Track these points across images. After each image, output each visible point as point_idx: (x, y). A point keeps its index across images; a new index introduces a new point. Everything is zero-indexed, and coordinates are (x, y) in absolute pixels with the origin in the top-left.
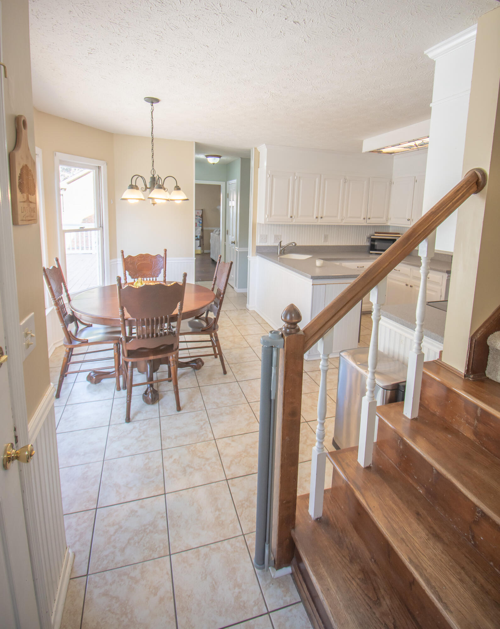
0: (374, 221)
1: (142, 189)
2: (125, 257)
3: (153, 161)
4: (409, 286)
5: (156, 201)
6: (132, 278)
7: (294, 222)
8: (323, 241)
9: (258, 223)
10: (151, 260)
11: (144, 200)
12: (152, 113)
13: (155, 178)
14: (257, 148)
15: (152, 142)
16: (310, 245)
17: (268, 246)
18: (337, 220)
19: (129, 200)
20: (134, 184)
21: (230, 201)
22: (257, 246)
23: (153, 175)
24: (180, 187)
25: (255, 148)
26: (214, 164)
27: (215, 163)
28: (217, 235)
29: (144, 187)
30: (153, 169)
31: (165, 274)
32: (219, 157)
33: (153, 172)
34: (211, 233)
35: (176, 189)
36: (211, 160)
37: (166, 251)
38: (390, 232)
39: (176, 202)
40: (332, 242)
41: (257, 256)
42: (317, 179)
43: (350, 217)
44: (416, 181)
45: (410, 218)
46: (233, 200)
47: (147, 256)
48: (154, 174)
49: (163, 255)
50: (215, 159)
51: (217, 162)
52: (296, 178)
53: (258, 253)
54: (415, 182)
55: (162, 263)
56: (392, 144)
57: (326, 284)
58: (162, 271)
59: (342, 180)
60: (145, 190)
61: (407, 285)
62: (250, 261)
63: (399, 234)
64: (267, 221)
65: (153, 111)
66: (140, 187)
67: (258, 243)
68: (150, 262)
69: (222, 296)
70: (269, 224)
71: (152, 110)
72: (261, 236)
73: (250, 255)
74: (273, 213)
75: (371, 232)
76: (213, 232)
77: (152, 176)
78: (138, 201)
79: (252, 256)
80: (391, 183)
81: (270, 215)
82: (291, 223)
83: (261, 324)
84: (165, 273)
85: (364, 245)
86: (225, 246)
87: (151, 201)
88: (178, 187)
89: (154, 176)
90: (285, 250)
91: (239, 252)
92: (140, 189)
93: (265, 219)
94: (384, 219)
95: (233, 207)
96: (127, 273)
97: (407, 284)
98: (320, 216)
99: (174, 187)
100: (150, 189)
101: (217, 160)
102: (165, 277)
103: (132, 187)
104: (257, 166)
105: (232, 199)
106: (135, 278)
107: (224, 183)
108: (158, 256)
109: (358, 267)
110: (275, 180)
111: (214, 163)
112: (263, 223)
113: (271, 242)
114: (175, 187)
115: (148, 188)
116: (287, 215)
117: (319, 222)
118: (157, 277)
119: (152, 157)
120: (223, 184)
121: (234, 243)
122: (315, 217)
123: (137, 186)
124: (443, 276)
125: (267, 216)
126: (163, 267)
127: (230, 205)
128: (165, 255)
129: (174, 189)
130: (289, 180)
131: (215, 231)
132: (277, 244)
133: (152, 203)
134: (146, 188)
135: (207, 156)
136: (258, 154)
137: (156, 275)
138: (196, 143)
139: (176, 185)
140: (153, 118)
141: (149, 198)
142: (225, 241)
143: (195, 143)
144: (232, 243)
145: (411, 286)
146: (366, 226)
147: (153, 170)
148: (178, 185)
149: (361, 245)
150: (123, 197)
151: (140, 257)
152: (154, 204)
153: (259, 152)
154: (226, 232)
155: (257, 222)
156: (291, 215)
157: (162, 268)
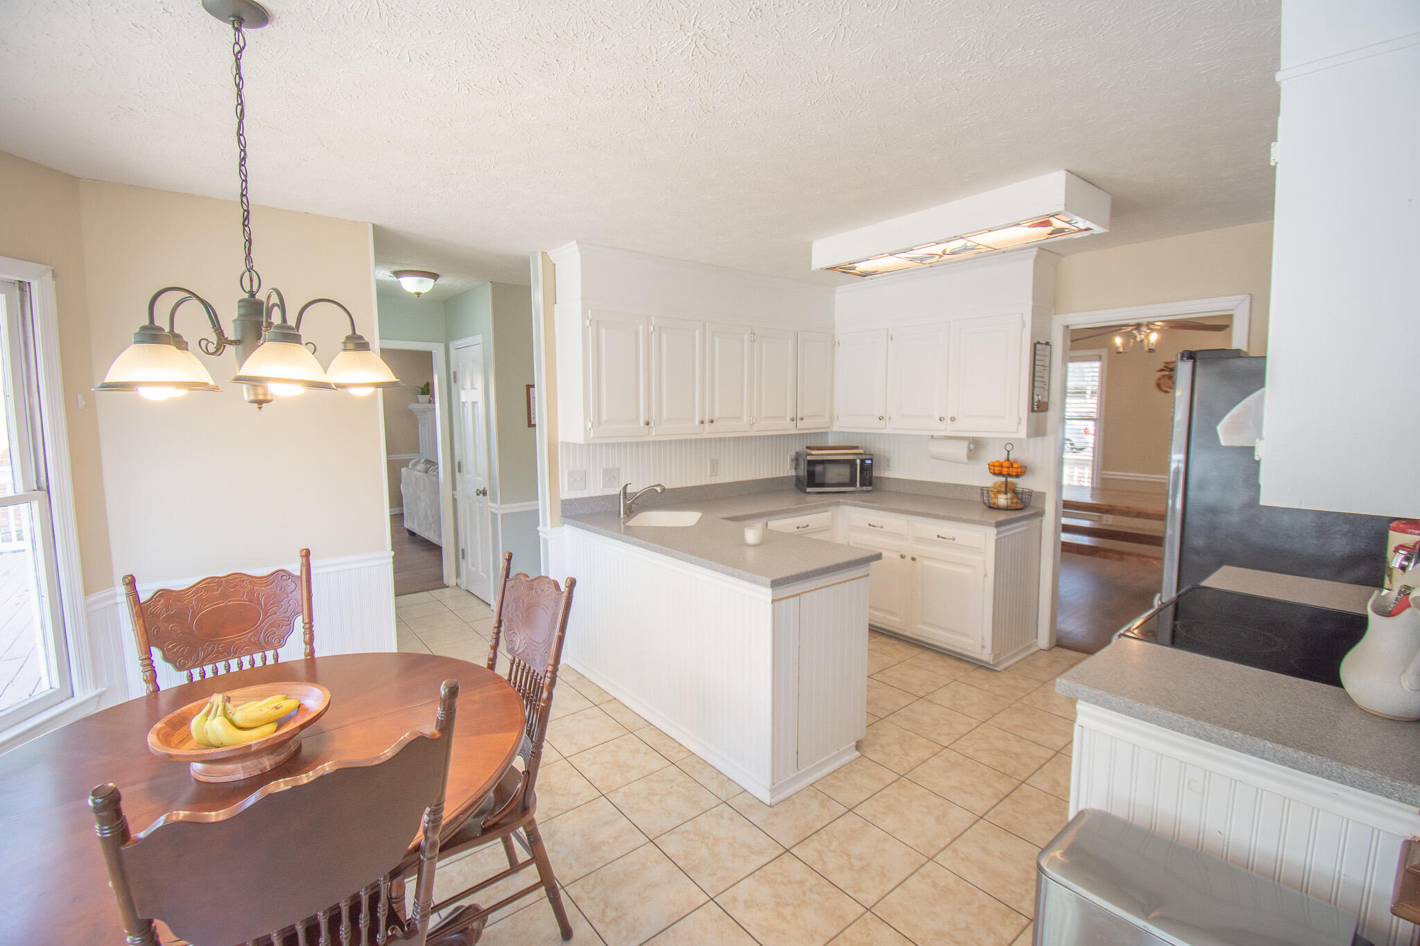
0: (808, 425)
1: (204, 343)
2: (144, 597)
3: (250, 241)
4: (908, 558)
5: (274, 389)
6: (180, 668)
7: (654, 435)
8: (709, 474)
9: (562, 442)
10: (251, 592)
11: (215, 389)
12: (238, 60)
13: (260, 303)
14: (548, 254)
15: (241, 165)
16: (684, 485)
17: (591, 498)
18: (743, 427)
19: (144, 392)
20: (162, 321)
21: (463, 389)
22: (562, 501)
23: (252, 294)
24: (367, 339)
25: (544, 254)
26: (419, 294)
27: (423, 292)
28: (422, 474)
29: (213, 338)
30: (250, 270)
31: (312, 633)
32: (435, 276)
33: (251, 280)
34: (403, 470)
35: (350, 346)
36: (411, 285)
37: (307, 554)
38: (830, 444)
39: (354, 391)
40: (729, 474)
41: (566, 525)
42: (697, 332)
43: (766, 418)
44: (890, 337)
45: (883, 415)
46: (473, 388)
47: (236, 581)
48: (255, 289)
49: (295, 568)
50: (421, 282)
51: (428, 290)
52: (652, 328)
53: (564, 516)
54: (889, 339)
55: (299, 594)
56: (892, 250)
57: (799, 595)
58: (299, 622)
59: (746, 337)
60: (218, 350)
61: (902, 557)
62: (546, 541)
63: (856, 448)
64: (592, 436)
65: (240, 52)
66: (190, 338)
67: (566, 493)
68: (250, 601)
69: (545, 695)
70: (595, 445)
71: (237, 48)
72: (571, 474)
73: (545, 525)
74: (604, 417)
75: (799, 447)
76: (408, 466)
77: (246, 296)
78: (183, 392)
79: (552, 527)
80: (834, 343)
81: (598, 422)
82: (646, 439)
83: (600, 706)
84: (311, 627)
85: (786, 475)
86: (455, 500)
87: (248, 389)
88: (361, 338)
89: (258, 297)
90: (636, 503)
91: (502, 515)
92: (193, 344)
93: (586, 432)
94: (827, 419)
95: (474, 403)
96: (157, 653)
97: (903, 553)
98: (707, 418)
99: (343, 339)
100: (240, 347)
101: (426, 285)
102: (310, 642)
103: (152, 334)
104: (551, 298)
105: (468, 386)
106: (189, 669)
107: (442, 346)
108: (281, 575)
109: (798, 528)
110: (603, 331)
111: (419, 291)
112: (582, 442)
113: (596, 488)
114: (348, 338)
115: (231, 343)
116: (637, 419)
117: (708, 432)
118: (281, 646)
119: (244, 225)
120: (438, 350)
121: (484, 493)
122: (697, 422)
123: (178, 337)
124: (986, 533)
125: (590, 425)
126: (299, 609)
127: (463, 398)
128: (304, 569)
129: (342, 347)
130: (637, 333)
131: (412, 462)
132: (617, 490)
133: (252, 398)
134: (222, 342)
135: (398, 274)
136: (551, 269)
137: (275, 641)
138: (374, 226)
139: (350, 333)
140: (241, 78)
141: (239, 379)
142: (454, 488)
143: (371, 227)
144: (478, 495)
145: (913, 559)
146: (796, 435)
147: (247, 274)
148: (358, 332)
149: (782, 475)
150: (109, 379)
151: (206, 589)
152: (260, 403)
153: (555, 265)
154: (457, 468)
155: (560, 439)
156: (647, 420)
157: (297, 614)
